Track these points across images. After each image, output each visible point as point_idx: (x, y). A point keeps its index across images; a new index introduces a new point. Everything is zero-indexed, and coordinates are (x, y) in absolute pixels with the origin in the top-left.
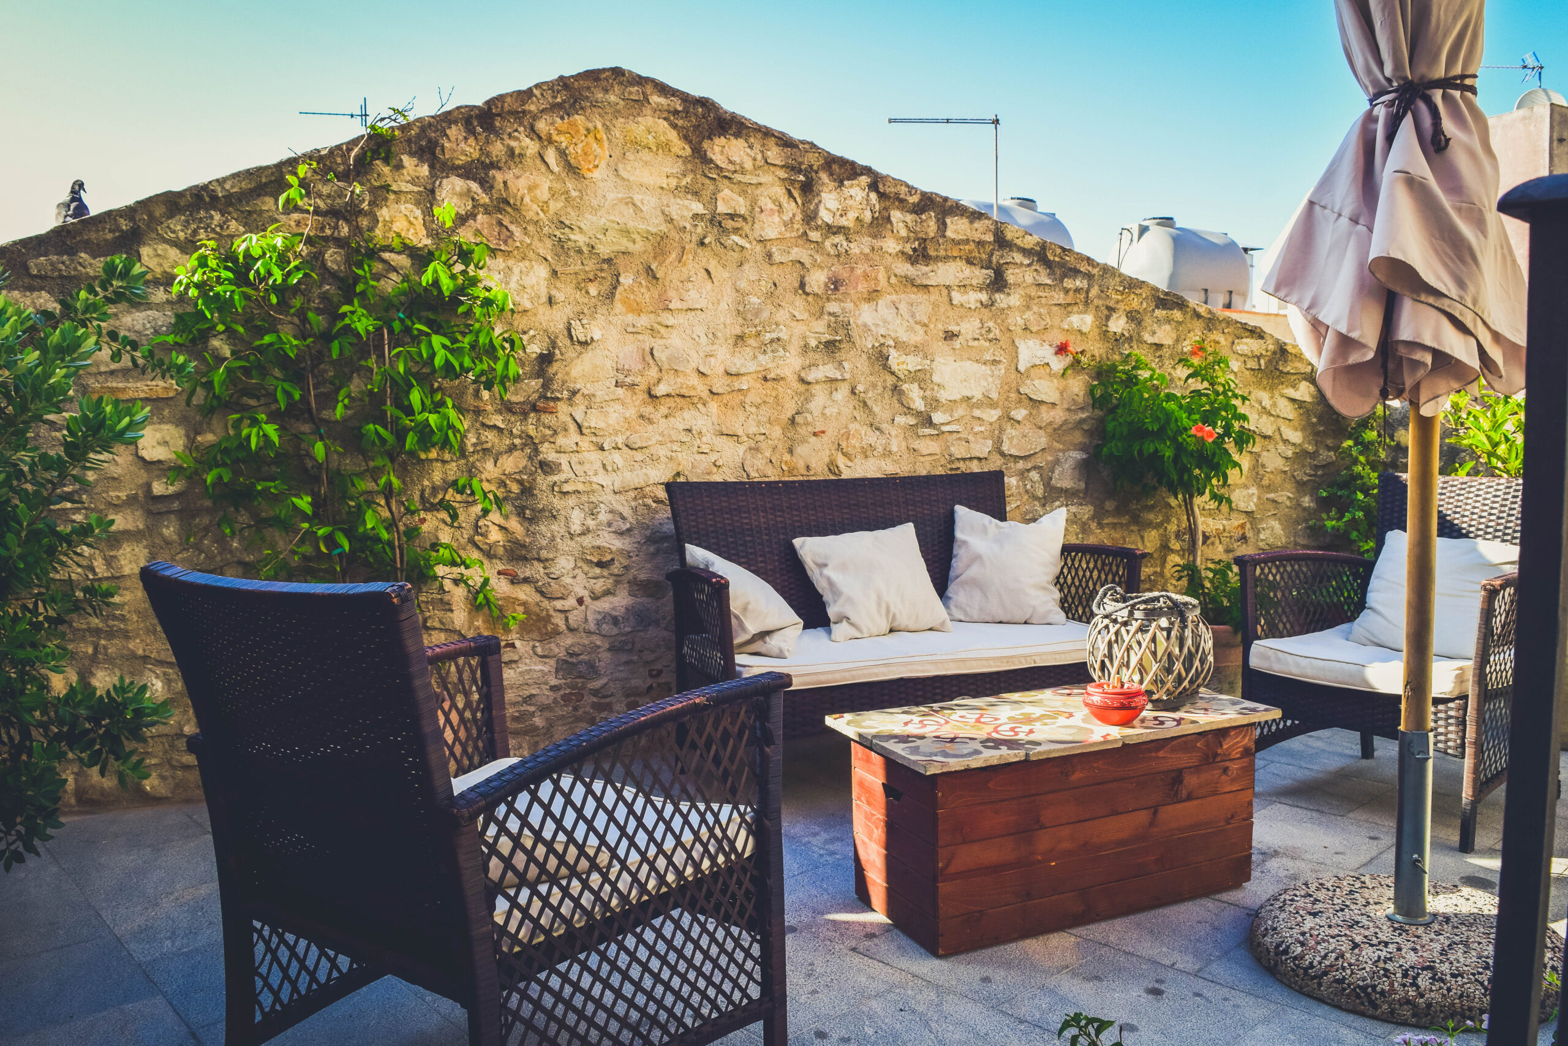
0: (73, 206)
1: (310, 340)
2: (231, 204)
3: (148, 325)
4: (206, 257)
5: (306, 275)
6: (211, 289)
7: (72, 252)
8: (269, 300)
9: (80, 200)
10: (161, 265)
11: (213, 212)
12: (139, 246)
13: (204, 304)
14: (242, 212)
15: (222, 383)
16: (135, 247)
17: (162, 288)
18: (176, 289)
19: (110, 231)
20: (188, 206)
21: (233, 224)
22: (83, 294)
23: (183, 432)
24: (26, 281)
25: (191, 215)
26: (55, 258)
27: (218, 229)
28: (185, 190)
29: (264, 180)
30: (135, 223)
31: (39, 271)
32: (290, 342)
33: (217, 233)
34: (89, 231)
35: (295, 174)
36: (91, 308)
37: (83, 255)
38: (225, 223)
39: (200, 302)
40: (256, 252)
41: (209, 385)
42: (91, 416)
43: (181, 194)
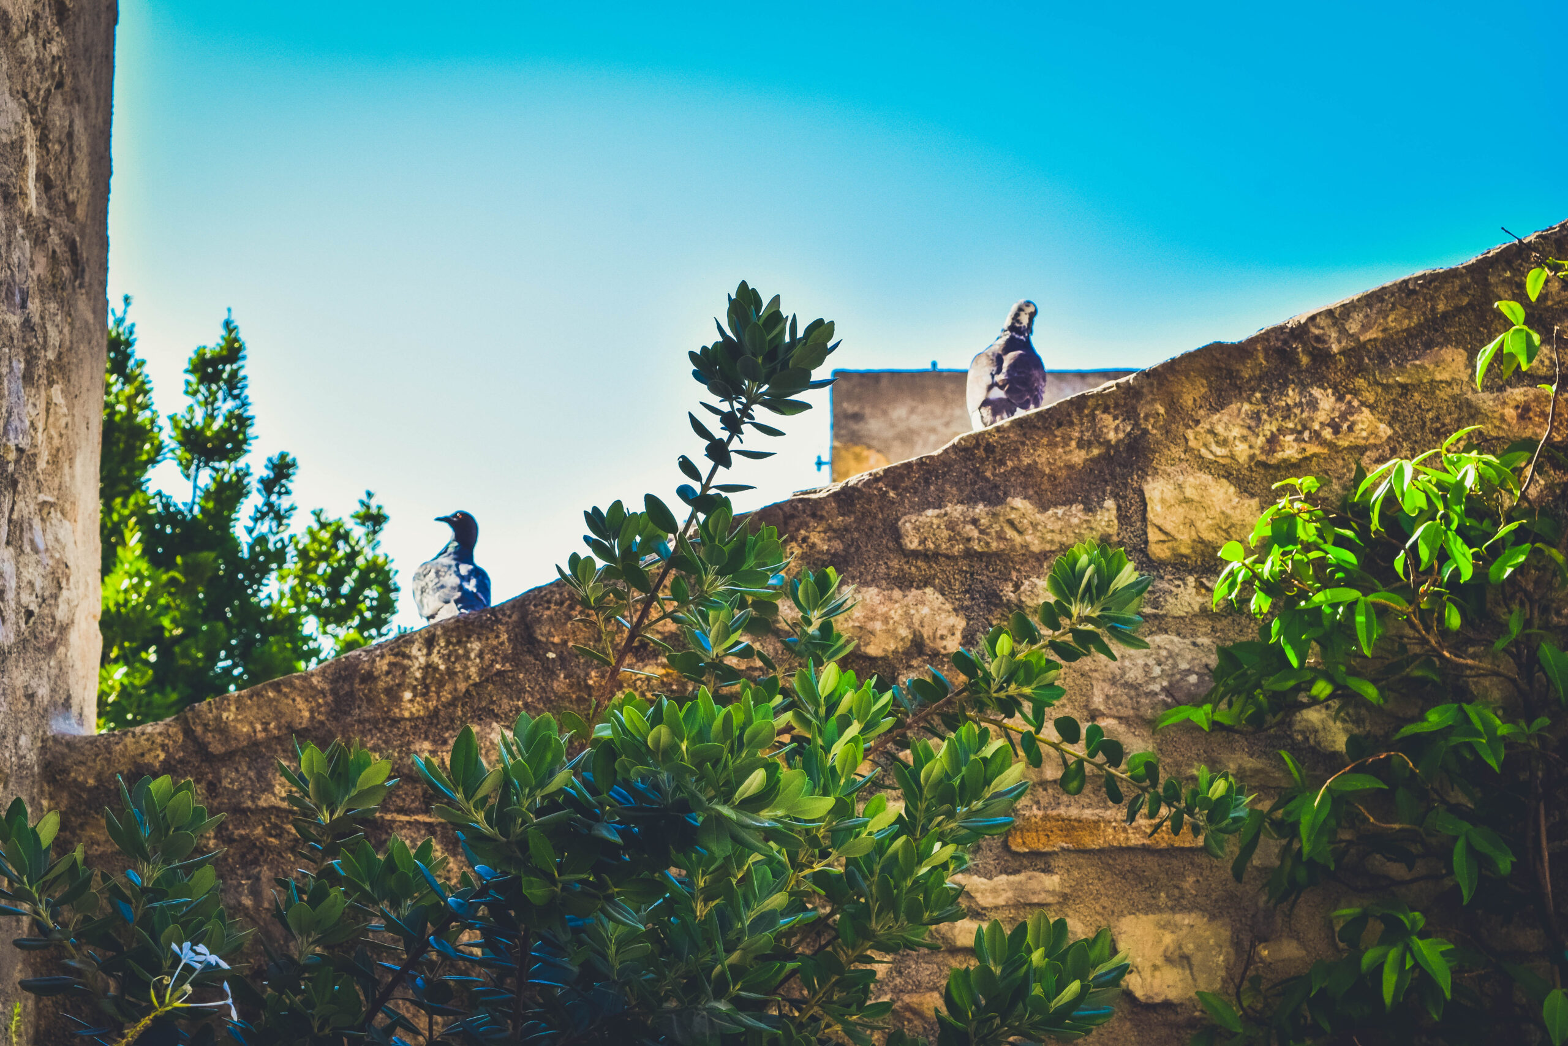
0: (1008, 359)
1: (1543, 721)
2: (1359, 370)
3: (1157, 671)
4: (1291, 518)
5: (1534, 552)
6: (1303, 595)
7: (994, 496)
8: (1441, 619)
9: (1027, 346)
10: (1192, 524)
11: (1316, 392)
12: (1142, 478)
13: (1284, 630)
14: (1386, 388)
15: (1321, 830)
16: (1134, 481)
17: (1191, 580)
18: (1220, 590)
19: (1080, 446)
20: (1261, 379)
21: (1365, 420)
22: (1004, 643)
23: (1226, 933)
24: (895, 564)
25: (1265, 400)
26: (956, 510)
27: (1327, 434)
28: (1252, 341)
29: (1441, 307)
30: (1136, 425)
31: (922, 542)
32: (1490, 730)
33: (1323, 443)
34: (1035, 447)
35: (1520, 295)
36: (1021, 674)
37: (1018, 502)
38: (1343, 416)
39: (1276, 625)
40: (1413, 502)
41: (1288, 829)
42: (997, 970)
43: (1242, 350)
